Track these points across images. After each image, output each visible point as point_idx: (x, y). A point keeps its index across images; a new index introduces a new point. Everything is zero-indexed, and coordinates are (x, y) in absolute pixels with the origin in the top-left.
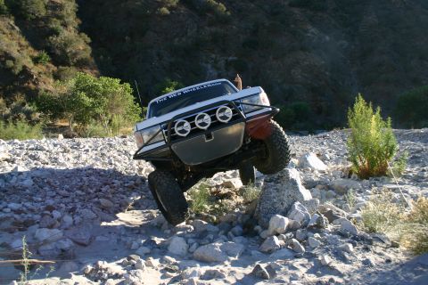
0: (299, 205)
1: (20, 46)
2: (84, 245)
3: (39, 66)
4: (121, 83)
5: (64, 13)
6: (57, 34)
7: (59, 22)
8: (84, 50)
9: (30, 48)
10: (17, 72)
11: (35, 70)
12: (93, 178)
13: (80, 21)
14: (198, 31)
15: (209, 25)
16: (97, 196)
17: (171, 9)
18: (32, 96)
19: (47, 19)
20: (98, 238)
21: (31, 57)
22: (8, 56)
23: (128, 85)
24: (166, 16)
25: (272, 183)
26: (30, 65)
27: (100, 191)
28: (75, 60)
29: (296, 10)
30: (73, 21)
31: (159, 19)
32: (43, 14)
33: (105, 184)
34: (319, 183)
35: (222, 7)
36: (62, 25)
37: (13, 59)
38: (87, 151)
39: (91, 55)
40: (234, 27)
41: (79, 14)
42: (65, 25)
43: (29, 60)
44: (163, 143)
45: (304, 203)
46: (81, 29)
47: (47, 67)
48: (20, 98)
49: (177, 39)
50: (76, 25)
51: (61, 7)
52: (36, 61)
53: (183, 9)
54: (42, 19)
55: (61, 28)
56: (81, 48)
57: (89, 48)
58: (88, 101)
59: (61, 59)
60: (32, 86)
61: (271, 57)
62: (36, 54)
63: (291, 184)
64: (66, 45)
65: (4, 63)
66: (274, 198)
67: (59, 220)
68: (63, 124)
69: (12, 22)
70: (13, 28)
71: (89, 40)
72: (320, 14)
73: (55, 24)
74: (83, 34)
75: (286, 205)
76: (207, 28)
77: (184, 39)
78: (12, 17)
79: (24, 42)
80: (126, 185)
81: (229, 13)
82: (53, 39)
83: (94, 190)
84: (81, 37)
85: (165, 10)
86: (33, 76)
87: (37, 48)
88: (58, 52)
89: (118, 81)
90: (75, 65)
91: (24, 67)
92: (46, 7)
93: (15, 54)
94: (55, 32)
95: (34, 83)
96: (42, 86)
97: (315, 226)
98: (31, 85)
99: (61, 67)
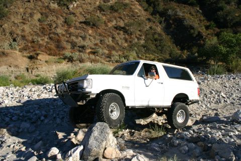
1: (200, 20)
3: (209, 30)
7: (224, 2)
8: (238, 16)
9: (205, 21)
10: (195, 35)
11: (204, 32)
19: (217, 2)
21: (205, 26)
22: (192, 28)
26: (203, 30)
28: (232, 24)
37: (194, 29)
42: (228, 3)
43: (204, 28)
47: (214, 30)
52: (207, 28)
54: (214, 3)
55: (226, 5)
62: (208, 24)
64: (227, 15)
65: (189, 31)
69: (198, 9)
70: (198, 11)
73: (221, 4)
78: (199, 6)
79: (202, 18)
82: (219, 13)
84: (239, 8)
86: (203, 37)
87: (209, 20)
88: (222, 20)
90: (232, 27)
91: (199, 32)
93: (196, 25)
94: (221, 9)
95: (203, 41)
98: (202, 42)
99: (221, 29)
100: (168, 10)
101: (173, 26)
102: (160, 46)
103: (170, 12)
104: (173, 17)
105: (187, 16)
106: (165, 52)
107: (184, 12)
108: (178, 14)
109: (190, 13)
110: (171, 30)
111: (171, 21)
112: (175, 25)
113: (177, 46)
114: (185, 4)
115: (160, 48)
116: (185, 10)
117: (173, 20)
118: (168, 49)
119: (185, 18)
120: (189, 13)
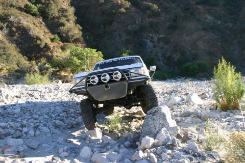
0: (165, 130)
1: (45, 32)
2: (34, 149)
3: (54, 43)
4: (97, 51)
5: (68, 14)
6: (64, 25)
7: (65, 19)
8: (78, 33)
9: (50, 34)
10: (42, 47)
11: (51, 45)
12: (58, 108)
13: (76, 18)
14: (142, 21)
15: (148, 18)
16: (55, 119)
17: (126, 9)
18: (50, 59)
19: (59, 18)
20: (44, 145)
21: (50, 38)
22: (38, 39)
23: (100, 52)
24: (124, 13)
25: (151, 115)
26: (49, 42)
27: (59, 115)
28: (73, 39)
29: (200, 7)
30: (73, 18)
31: (120, 15)
32: (57, 15)
33: (64, 112)
34: (193, 113)
35: (155, 7)
36: (67, 20)
37: (40, 40)
38: (62, 91)
39: (82, 36)
40: (163, 18)
41: (76, 14)
42: (68, 20)
43: (49, 40)
44: (84, 86)
45: (169, 129)
46: (77, 22)
47: (58, 43)
48: (43, 60)
49: (130, 26)
50: (74, 20)
51: (66, 11)
52: (52, 40)
53: (133, 9)
54: (57, 18)
55: (66, 22)
56: (76, 32)
57: (81, 32)
58: (78, 62)
59: (65, 39)
60: (50, 54)
61: (184, 35)
62: (53, 37)
63: (162, 116)
64: (68, 31)
65: (36, 42)
66: (151, 124)
67: (26, 133)
68: (65, 75)
69: (41, 20)
70: (41, 23)
71: (81, 28)
72: (214, 8)
73: (63, 20)
74: (78, 25)
75: (157, 129)
76: (147, 19)
77: (134, 26)
78: (41, 18)
79: (47, 30)
80: (77, 112)
81: (159, 10)
82: (62, 28)
83: (56, 115)
84: (76, 26)
85: (123, 10)
86: (50, 49)
87: (53, 33)
88: (64, 35)
89: (94, 50)
90: (73, 42)
91: (46, 44)
92: (59, 11)
93: (42, 37)
94: (63, 25)
95: (51, 52)
96: (55, 54)
97: (171, 145)
99: (65, 43)
100: (9, 16)
101: (17, 34)
102: (4, 54)
103: (12, 18)
104: (16, 25)
105: (31, 26)
106: (12, 61)
107: (27, 22)
108: (21, 22)
109: (34, 24)
110: (15, 38)
111: (14, 29)
112: (19, 34)
113: (24, 56)
114: (27, 13)
115: (5, 57)
116: (29, 20)
117: (16, 28)
118: (15, 58)
119: (30, 28)
120: (32, 23)
